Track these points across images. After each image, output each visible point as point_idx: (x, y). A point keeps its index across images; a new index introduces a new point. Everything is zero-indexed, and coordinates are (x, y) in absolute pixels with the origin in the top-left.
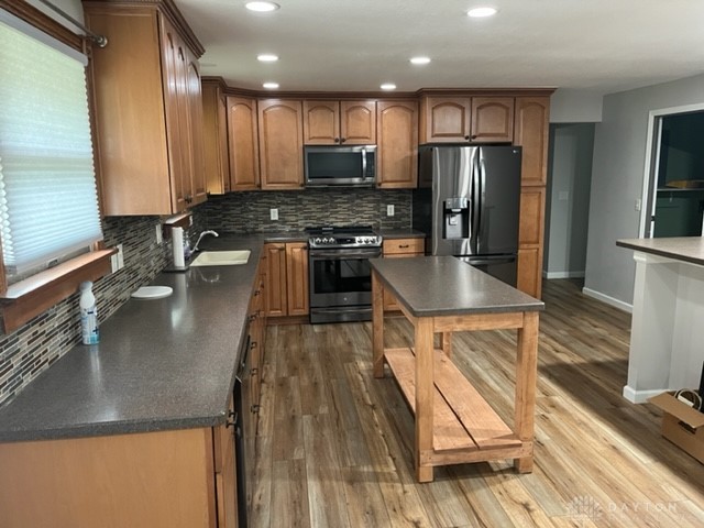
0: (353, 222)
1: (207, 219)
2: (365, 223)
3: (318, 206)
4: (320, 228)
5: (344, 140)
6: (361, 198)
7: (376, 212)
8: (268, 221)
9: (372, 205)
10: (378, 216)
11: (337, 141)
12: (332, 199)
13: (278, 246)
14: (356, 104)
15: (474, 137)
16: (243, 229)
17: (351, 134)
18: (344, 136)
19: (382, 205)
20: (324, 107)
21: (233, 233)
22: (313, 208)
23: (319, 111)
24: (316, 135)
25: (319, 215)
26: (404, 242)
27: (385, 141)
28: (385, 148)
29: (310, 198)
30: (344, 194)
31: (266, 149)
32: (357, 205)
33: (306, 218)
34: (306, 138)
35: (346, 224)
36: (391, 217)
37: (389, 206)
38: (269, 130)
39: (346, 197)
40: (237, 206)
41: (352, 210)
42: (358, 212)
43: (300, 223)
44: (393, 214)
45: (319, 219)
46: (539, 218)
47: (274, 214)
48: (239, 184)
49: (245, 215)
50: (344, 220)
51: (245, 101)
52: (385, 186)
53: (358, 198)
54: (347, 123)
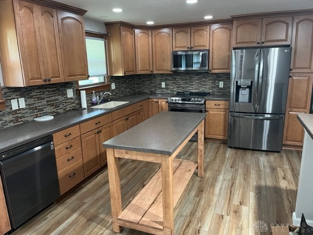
0: (201, 90)
1: (136, 86)
2: (207, 91)
3: (184, 82)
4: (183, 92)
5: (192, 48)
6: (205, 78)
7: (213, 85)
8: (161, 88)
9: (211, 81)
10: (214, 87)
11: (188, 48)
12: (191, 78)
13: (155, 100)
14: (199, 28)
15: (263, 43)
16: (150, 91)
17: (196, 44)
18: (192, 46)
19: (217, 82)
20: (182, 31)
21: (146, 93)
22: (181, 82)
23: (181, 33)
24: (179, 46)
25: (184, 86)
26: (217, 102)
27: (214, 47)
28: (214, 51)
29: (180, 77)
30: (196, 75)
31: (156, 54)
32: (203, 81)
33: (177, 87)
34: (174, 47)
35: (197, 91)
36: (221, 88)
37: (220, 82)
38: (157, 44)
39: (197, 77)
40: (148, 80)
41: (201, 84)
42: (204, 85)
43: (174, 89)
44: (222, 87)
45: (184, 88)
46: (307, 93)
47: (163, 85)
48: (141, 71)
49: (151, 85)
50: (196, 89)
51: (145, 31)
52: (214, 71)
53: (204, 77)
54: (194, 39)
